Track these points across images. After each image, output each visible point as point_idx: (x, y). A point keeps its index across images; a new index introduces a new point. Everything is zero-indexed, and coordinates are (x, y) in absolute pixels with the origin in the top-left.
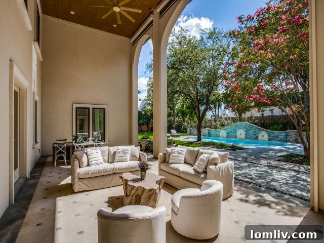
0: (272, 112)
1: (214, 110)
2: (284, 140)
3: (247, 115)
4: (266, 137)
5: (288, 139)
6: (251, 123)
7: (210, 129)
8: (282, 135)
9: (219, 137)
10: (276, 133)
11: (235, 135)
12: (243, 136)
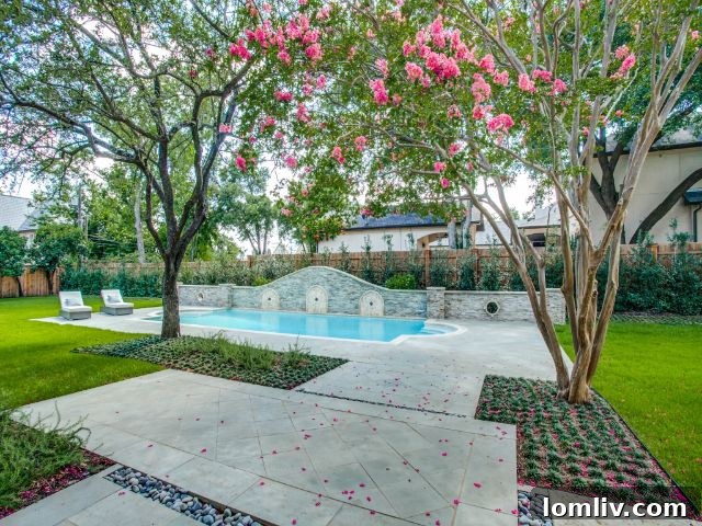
0: (389, 242)
1: (255, 237)
2: (420, 314)
3: (331, 247)
4: (379, 306)
5: (428, 309)
6: (342, 269)
7: (234, 286)
8: (414, 299)
9: (259, 307)
10: (403, 294)
11: (300, 300)
12: (322, 305)
